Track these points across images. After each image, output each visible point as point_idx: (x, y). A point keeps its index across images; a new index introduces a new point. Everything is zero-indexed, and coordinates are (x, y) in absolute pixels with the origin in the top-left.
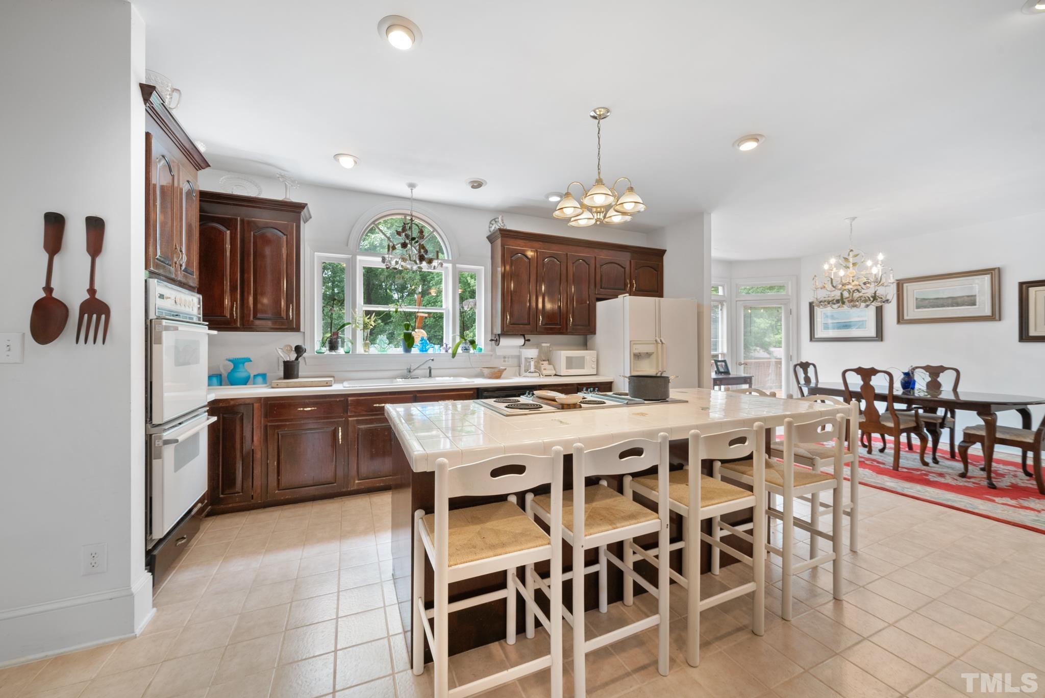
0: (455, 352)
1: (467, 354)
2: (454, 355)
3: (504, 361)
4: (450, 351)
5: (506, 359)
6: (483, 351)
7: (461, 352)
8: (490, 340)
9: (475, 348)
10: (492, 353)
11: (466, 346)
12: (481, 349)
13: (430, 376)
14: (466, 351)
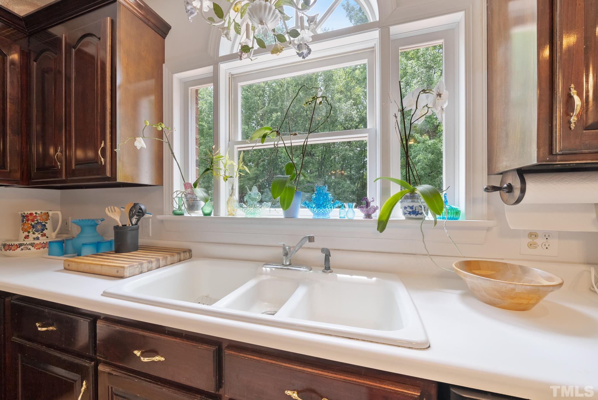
0: (384, 218)
1: (417, 223)
2: (382, 225)
3: (530, 245)
4: (376, 216)
5: (539, 241)
6: (462, 218)
7: (403, 218)
8: (487, 190)
9: (437, 211)
10: (490, 223)
11: (415, 205)
12: (457, 213)
13: (327, 268)
14: (413, 216)
